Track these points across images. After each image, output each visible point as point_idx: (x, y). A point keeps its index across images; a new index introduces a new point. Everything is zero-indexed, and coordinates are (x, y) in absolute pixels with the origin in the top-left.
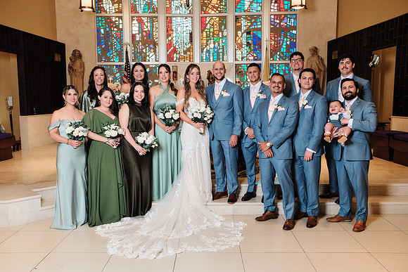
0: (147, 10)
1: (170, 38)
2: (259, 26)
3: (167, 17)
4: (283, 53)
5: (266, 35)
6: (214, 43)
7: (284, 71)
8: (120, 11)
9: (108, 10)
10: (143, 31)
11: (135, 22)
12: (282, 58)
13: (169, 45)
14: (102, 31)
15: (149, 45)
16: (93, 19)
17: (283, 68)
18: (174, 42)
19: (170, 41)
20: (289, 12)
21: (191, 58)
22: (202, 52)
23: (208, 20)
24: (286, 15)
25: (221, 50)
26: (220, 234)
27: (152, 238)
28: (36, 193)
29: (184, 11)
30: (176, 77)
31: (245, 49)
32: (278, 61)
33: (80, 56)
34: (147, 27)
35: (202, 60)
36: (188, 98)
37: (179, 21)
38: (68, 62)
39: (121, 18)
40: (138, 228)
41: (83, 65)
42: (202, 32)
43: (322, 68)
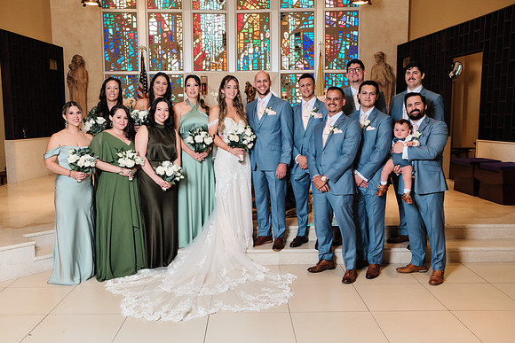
0: (167, 5)
1: (197, 41)
2: (311, 26)
3: (194, 14)
4: (341, 60)
5: (319, 37)
6: (254, 48)
7: (343, 82)
8: (134, 6)
9: (118, 5)
10: (163, 32)
11: (153, 20)
12: (340, 66)
13: (197, 50)
14: (111, 31)
15: (171, 49)
16: (99, 15)
17: (342, 79)
18: (204, 45)
19: (198, 44)
20: (348, 8)
21: (224, 67)
22: (239, 58)
23: (246, 17)
24: (345, 12)
25: (263, 57)
26: (264, 289)
27: (177, 296)
28: (29, 239)
29: (215, 5)
30: (206, 90)
31: (293, 55)
32: (334, 70)
33: (83, 63)
34: (168, 26)
35: (238, 68)
36: (223, 118)
37: (209, 18)
38: (67, 70)
39: (134, 14)
40: (159, 282)
41: (86, 75)
42: (239, 33)
43: (391, 80)
